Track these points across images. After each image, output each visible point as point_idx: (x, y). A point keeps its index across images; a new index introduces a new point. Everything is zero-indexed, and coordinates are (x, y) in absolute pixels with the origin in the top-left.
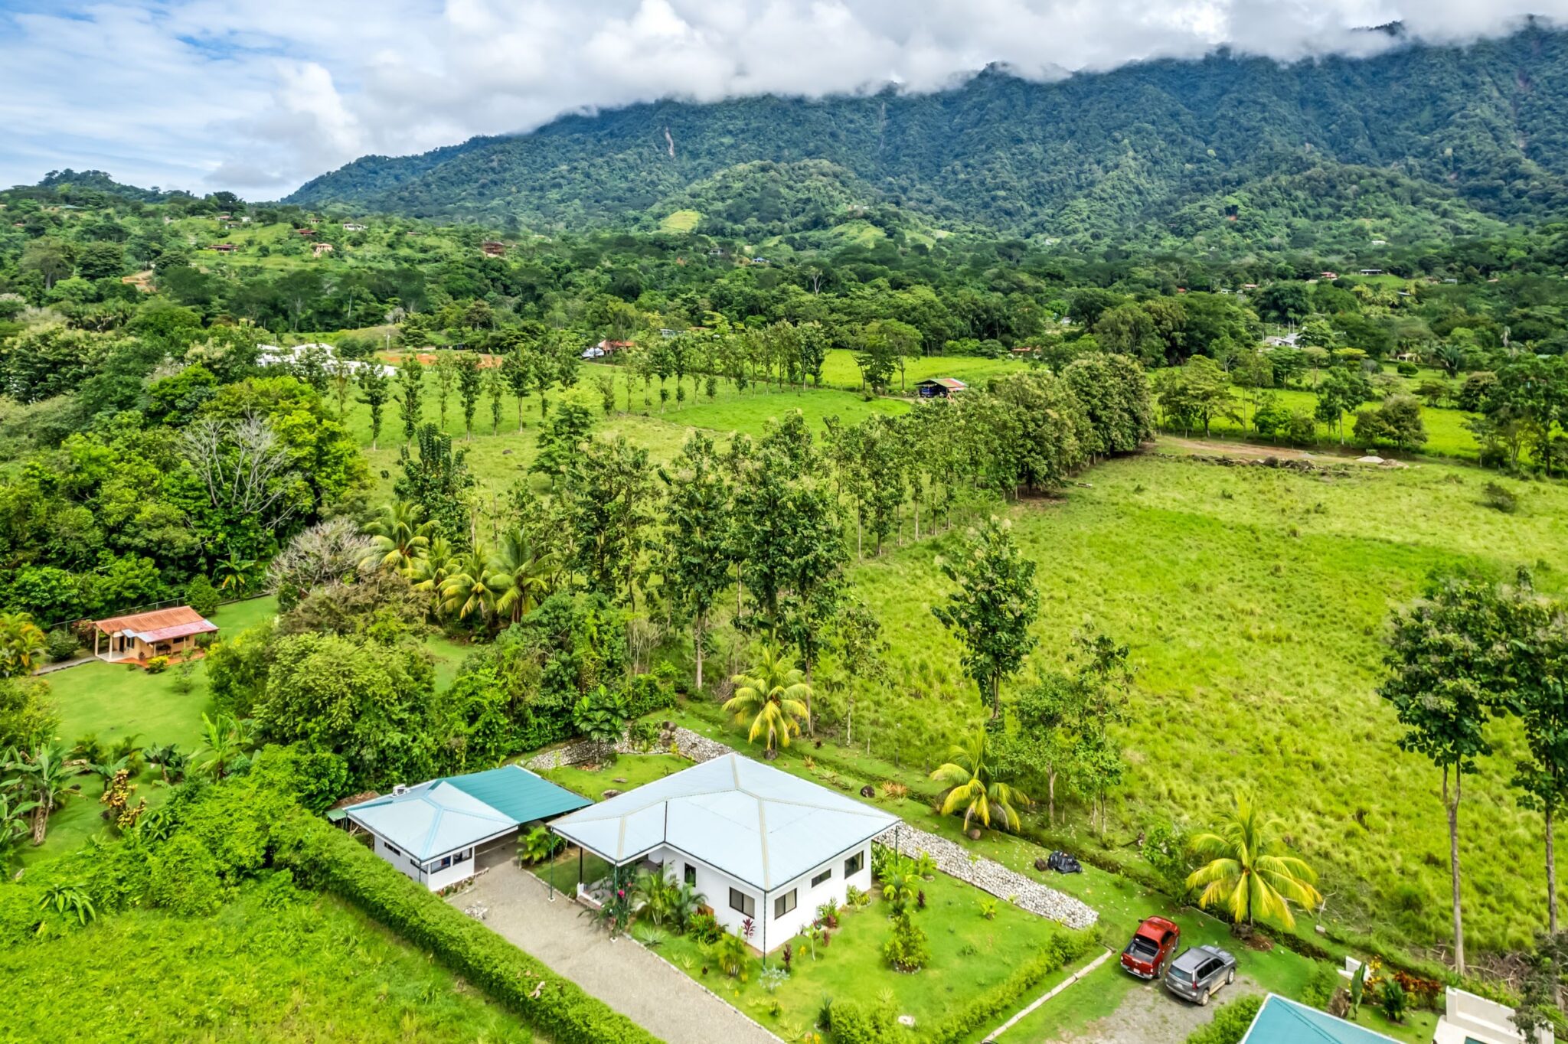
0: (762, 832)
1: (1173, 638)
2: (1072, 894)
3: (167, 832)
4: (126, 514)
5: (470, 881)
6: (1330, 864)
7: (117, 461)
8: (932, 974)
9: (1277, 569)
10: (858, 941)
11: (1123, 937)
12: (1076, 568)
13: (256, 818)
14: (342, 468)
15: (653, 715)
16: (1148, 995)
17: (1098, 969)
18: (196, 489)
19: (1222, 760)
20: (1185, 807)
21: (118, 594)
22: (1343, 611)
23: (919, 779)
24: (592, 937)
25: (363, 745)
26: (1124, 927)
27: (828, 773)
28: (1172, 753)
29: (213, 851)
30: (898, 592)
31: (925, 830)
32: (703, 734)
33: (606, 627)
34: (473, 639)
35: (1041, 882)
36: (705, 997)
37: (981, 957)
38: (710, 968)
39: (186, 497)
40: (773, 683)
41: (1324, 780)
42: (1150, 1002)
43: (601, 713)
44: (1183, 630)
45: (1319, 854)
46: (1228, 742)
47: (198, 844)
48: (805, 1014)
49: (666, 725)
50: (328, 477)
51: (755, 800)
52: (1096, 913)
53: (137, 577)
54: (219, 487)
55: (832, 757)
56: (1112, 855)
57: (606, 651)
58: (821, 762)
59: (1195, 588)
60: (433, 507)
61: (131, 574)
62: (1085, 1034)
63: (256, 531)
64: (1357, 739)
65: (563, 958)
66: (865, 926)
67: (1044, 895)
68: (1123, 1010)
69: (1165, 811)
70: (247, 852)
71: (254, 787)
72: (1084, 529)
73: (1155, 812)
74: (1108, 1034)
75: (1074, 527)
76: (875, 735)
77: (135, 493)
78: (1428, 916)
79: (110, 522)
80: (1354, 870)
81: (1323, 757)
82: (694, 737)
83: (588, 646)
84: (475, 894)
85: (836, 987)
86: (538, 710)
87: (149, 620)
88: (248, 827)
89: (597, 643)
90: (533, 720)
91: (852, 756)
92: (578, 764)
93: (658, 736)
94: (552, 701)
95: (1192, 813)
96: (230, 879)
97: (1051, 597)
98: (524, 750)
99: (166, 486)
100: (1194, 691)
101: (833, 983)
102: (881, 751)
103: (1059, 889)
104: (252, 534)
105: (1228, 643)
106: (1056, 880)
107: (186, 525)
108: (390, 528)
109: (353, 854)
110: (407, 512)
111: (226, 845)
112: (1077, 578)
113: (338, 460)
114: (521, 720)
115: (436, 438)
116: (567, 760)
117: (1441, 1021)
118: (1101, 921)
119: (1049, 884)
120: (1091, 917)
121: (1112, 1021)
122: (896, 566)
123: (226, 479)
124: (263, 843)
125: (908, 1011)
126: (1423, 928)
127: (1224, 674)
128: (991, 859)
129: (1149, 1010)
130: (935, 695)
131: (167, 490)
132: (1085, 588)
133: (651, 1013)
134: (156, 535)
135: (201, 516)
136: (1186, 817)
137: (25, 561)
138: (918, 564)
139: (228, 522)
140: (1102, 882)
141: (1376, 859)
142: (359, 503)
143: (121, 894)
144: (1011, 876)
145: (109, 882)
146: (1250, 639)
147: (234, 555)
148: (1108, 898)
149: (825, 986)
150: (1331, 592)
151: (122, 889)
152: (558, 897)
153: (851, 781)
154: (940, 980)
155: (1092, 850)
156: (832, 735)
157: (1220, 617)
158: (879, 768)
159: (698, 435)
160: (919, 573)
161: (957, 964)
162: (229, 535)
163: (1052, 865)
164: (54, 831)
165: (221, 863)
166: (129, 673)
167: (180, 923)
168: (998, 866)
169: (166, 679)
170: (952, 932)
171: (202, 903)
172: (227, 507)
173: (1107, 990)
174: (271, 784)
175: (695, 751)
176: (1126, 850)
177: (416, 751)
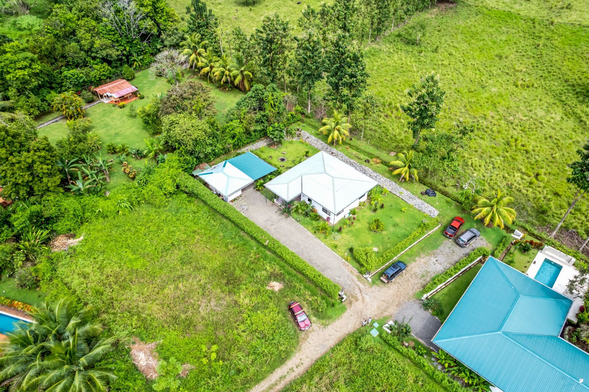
0: (334, 191)
1: (486, 86)
2: (431, 205)
3: (145, 183)
4: (90, 45)
5: (241, 196)
6: (520, 194)
7: (78, 20)
8: (384, 233)
9: (538, 45)
10: (362, 220)
11: (445, 220)
12: (454, 47)
13: (171, 178)
14: (165, 14)
15: (293, 125)
16: (449, 243)
17: (436, 232)
18: (112, 31)
19: (493, 148)
20: (475, 170)
21: (100, 78)
22: (560, 69)
23: (385, 155)
24: (280, 217)
25: (199, 153)
26: (447, 218)
27: (354, 152)
28: (476, 145)
29: (161, 188)
30: (383, 62)
31: (386, 177)
32: (311, 134)
33: (276, 100)
34: (227, 89)
35: (422, 200)
36: (316, 240)
37: (400, 227)
38: (316, 230)
39: (110, 35)
40: (337, 124)
41: (528, 158)
42: (450, 245)
43: (277, 132)
44: (490, 82)
45: (518, 190)
46: (497, 139)
47: (156, 188)
48: (345, 246)
49: (298, 130)
50: (160, 18)
51: (331, 178)
52: (438, 212)
53: (104, 71)
54: (120, 28)
55: (355, 144)
56: (447, 189)
57: (277, 109)
58: (351, 146)
59: (500, 57)
60: (204, 35)
61: (101, 70)
62: (428, 256)
63: (140, 45)
64: (546, 139)
65: (272, 225)
66: (364, 214)
67: (422, 204)
68: (441, 248)
69: (469, 171)
70: (171, 189)
71: (168, 167)
72: (461, 23)
73: (465, 172)
74: (436, 256)
75: (457, 23)
76: (371, 135)
77: (90, 35)
78: (548, 216)
79: (86, 48)
80: (528, 197)
81: (530, 148)
82: (308, 135)
83: (270, 107)
84: (243, 200)
85: (354, 237)
86: (255, 131)
87: (113, 87)
88: (169, 181)
89: (273, 106)
90: (253, 134)
91: (362, 144)
92: (269, 145)
93: (295, 133)
94: (259, 128)
95: (478, 173)
96: (168, 196)
97: (442, 64)
98: (251, 142)
99: (100, 31)
100: (490, 113)
101: (354, 236)
102: (373, 143)
103: (428, 203)
104: (139, 47)
105: (507, 89)
106: (427, 199)
107: (114, 46)
108: (190, 45)
109: (204, 192)
110: (195, 38)
111: (164, 187)
112: (454, 53)
113: (162, 10)
114: (249, 134)
115: (200, 4)
116: (266, 144)
117: (539, 253)
118: (439, 215)
119: (425, 201)
120: (436, 213)
121: (437, 251)
122: (383, 47)
123: (122, 24)
124: (175, 184)
125: (376, 246)
126: (545, 220)
127: (502, 106)
128: (407, 190)
129: (449, 248)
130: (393, 116)
131: (101, 32)
132: (456, 59)
133: (300, 245)
134: (104, 53)
135: (118, 41)
136: (475, 175)
137: (62, 66)
138: (392, 46)
139: (128, 42)
140: (442, 200)
141: (537, 192)
142: (175, 31)
143: (138, 201)
144: (413, 196)
145: (134, 199)
146: (517, 86)
147: (135, 54)
148: (443, 206)
149: (351, 237)
150: (557, 58)
151: (138, 200)
152: (269, 202)
153: (362, 156)
154: (386, 235)
155: (441, 187)
156: (356, 134)
157: (507, 74)
158: (372, 150)
159: (309, 7)
160: (391, 50)
161: (392, 229)
162: (131, 47)
163: (427, 193)
164: (112, 178)
165: (164, 191)
166: (113, 108)
167: (158, 210)
168: (409, 192)
169: (126, 110)
170: (391, 217)
171: (162, 204)
172: (126, 36)
173: (438, 240)
174: (173, 167)
175: (308, 140)
176: (452, 187)
177: (217, 151)
